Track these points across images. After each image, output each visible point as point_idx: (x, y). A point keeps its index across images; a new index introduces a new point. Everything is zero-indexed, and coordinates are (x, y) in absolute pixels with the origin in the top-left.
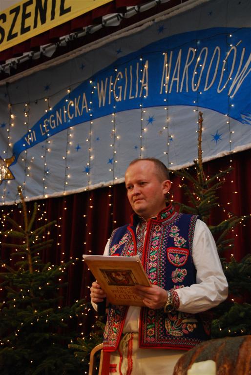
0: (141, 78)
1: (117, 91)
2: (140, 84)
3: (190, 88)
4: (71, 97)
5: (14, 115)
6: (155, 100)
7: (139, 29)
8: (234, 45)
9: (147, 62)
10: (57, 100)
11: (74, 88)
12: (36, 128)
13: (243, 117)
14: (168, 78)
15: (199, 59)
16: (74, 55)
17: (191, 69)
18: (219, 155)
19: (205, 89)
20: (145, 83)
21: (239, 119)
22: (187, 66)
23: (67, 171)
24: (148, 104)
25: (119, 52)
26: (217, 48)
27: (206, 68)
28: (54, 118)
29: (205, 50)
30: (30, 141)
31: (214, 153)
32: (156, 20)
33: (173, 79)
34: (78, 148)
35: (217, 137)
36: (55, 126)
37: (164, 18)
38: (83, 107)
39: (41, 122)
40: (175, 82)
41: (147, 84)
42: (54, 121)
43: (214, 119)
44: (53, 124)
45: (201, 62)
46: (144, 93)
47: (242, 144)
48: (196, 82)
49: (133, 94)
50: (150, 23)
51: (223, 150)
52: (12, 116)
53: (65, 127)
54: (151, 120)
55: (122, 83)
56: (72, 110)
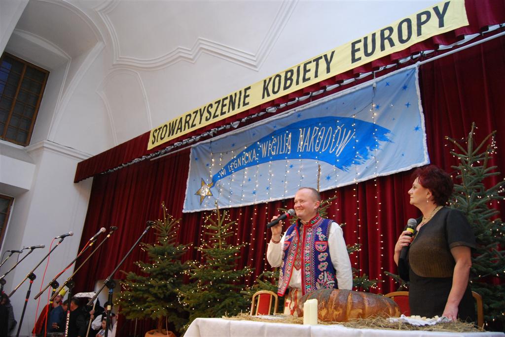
0: (287, 142)
1: (273, 149)
2: (286, 146)
3: (314, 150)
4: (247, 151)
5: (214, 159)
6: (294, 155)
7: (287, 115)
8: (340, 127)
9: (290, 133)
10: (239, 152)
11: (249, 145)
12: (226, 168)
13: (344, 167)
14: (302, 143)
15: (320, 133)
16: (249, 128)
17: (315, 139)
18: (329, 188)
19: (323, 151)
21: (341, 168)
22: (313, 137)
23: (242, 193)
24: (290, 157)
25: (275, 127)
26: (330, 128)
27: (324, 139)
28: (237, 162)
29: (323, 129)
30: (223, 175)
31: (327, 187)
32: (296, 111)
33: (305, 144)
34: (249, 180)
35: (328, 178)
36: (237, 167)
37: (301, 109)
38: (253, 157)
39: (229, 164)
40: (306, 145)
41: (290, 146)
42: (236, 164)
43: (327, 168)
44: (235, 165)
45: (321, 135)
46: (288, 151)
47: (343, 182)
48: (318, 146)
49: (282, 151)
50: (294, 112)
51: (332, 185)
52: (213, 160)
53: (242, 167)
54: (291, 166)
55: (276, 145)
56: (247, 159)
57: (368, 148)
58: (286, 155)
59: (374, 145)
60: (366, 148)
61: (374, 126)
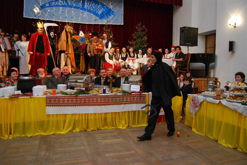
0: (80, 3)
1: (74, 4)
2: (79, 4)
3: (91, 10)
6: (83, 9)
8: (100, 5)
9: (81, 0)
12: (49, 3)
13: (101, 19)
14: (86, 6)
15: (93, 5)
18: (96, 24)
19: (94, 11)
20: (81, 4)
21: (100, 19)
22: (90, 5)
23: (60, 17)
26: (97, 4)
30: (47, 6)
33: (87, 6)
34: (63, 12)
35: (96, 20)
36: (55, 5)
38: (64, 3)
39: (51, 2)
40: (88, 7)
43: (94, 17)
44: (55, 4)
45: (93, 6)
46: (80, 6)
49: (78, 6)
53: (58, 6)
54: (82, 13)
55: (75, 2)
56: (61, 3)
57: (108, 15)
58: (80, 8)
59: (110, 15)
60: (107, 15)
61: (111, 10)
